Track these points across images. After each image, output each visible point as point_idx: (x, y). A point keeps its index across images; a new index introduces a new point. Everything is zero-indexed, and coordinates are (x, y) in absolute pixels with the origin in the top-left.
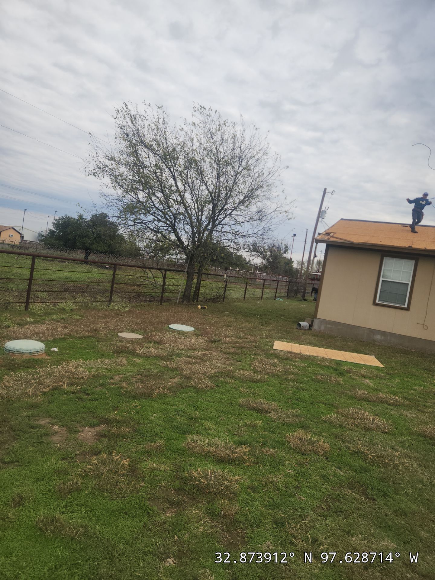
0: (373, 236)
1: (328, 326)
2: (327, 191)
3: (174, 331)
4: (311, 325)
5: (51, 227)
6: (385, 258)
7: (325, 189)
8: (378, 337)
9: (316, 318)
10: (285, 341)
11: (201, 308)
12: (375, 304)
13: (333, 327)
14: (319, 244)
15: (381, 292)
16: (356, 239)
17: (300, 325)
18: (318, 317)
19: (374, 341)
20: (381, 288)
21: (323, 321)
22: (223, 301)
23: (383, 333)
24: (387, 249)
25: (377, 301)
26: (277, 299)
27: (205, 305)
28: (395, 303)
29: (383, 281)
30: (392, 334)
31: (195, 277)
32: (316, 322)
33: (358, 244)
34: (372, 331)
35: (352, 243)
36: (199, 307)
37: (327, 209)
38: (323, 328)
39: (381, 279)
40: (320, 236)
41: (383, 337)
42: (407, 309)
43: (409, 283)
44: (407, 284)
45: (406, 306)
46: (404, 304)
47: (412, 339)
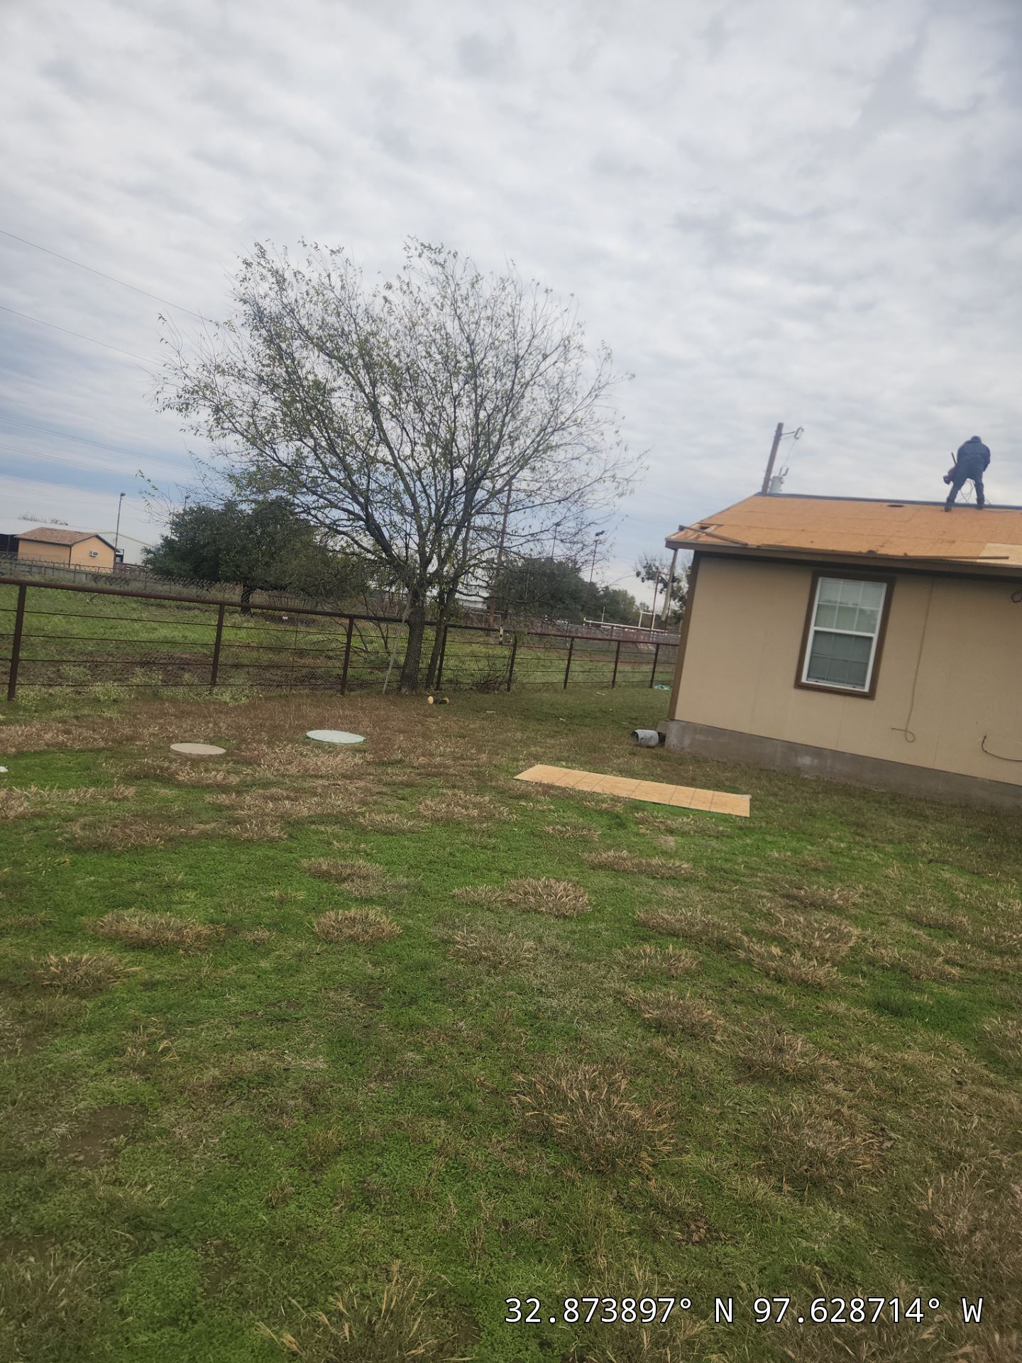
0: (803, 530)
1: (698, 737)
2: (784, 431)
3: (319, 745)
4: (662, 738)
5: (167, 532)
6: (820, 580)
7: (780, 426)
8: (806, 761)
9: (673, 720)
10: (563, 766)
11: (435, 702)
12: (799, 685)
13: (710, 739)
14: (681, 551)
15: (812, 657)
16: (754, 538)
17: (637, 735)
18: (676, 718)
19: (798, 769)
20: (812, 652)
21: (689, 727)
22: (509, 689)
23: (817, 752)
24: (819, 559)
25: (804, 680)
26: (656, 687)
27: (444, 696)
28: (843, 682)
29: (816, 632)
30: (836, 754)
31: (430, 633)
32: (674, 728)
33: (758, 548)
34: (794, 748)
35: (745, 547)
36: (431, 699)
37: (783, 472)
38: (687, 742)
39: (813, 628)
40: (683, 533)
41: (816, 761)
42: (870, 696)
43: (875, 636)
44: (870, 639)
45: (866, 689)
46: (863, 685)
47: (879, 764)
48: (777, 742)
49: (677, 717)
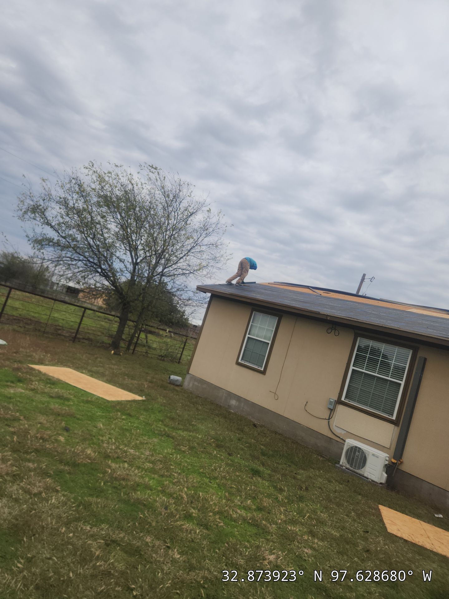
1: (196, 383)
2: (366, 278)
6: (254, 312)
7: (364, 275)
8: (233, 402)
9: (188, 373)
11: (114, 353)
12: (238, 364)
13: (200, 385)
15: (245, 350)
19: (230, 407)
20: (246, 347)
21: (194, 378)
23: (239, 399)
25: (240, 361)
28: (255, 364)
29: (249, 338)
30: (246, 401)
32: (188, 377)
34: (230, 395)
36: (113, 352)
38: (191, 385)
39: (247, 336)
41: (237, 403)
42: (264, 373)
43: (270, 342)
44: (268, 344)
45: (262, 369)
46: (262, 367)
47: (262, 410)
48: (224, 391)
49: (190, 372)
